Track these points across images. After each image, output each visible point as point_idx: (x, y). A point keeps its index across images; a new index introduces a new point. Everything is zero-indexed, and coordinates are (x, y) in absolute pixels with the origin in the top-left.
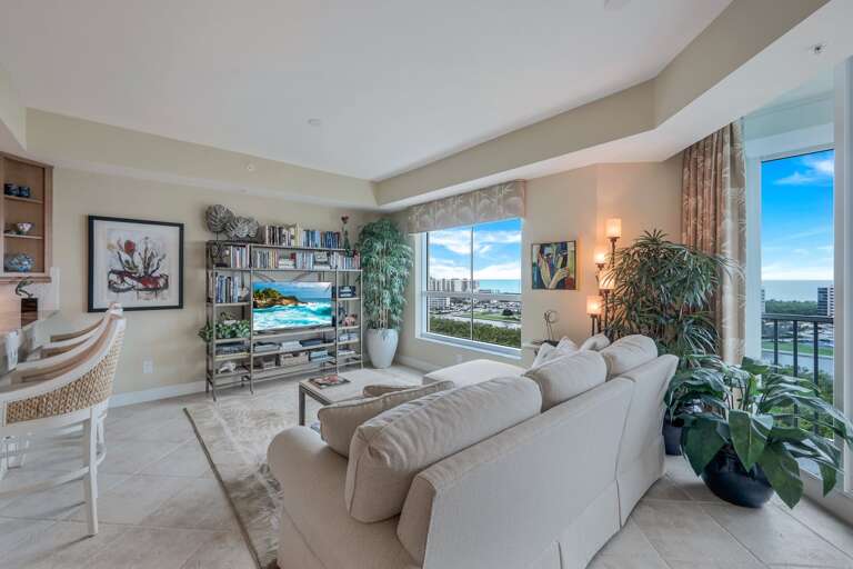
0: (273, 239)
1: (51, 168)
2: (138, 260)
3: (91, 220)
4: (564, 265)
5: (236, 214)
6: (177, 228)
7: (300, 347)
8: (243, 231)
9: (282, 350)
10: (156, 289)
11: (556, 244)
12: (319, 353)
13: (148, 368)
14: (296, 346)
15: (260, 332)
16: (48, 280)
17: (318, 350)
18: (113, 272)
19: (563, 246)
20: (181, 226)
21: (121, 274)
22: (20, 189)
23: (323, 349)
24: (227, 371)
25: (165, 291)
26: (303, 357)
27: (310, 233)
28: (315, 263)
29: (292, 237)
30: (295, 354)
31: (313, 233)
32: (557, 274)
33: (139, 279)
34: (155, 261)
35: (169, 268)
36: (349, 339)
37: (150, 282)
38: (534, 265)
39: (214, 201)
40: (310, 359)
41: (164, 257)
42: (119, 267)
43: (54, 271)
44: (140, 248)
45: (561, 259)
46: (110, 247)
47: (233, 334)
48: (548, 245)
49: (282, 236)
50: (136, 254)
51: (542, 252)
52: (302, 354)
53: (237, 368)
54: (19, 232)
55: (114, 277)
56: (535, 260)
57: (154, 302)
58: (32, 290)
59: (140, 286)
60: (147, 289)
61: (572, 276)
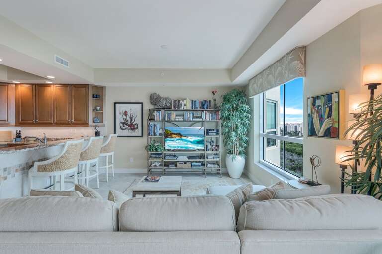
0: (175, 106)
1: (105, 87)
2: (128, 118)
3: (115, 103)
4: (330, 115)
5: (161, 96)
6: (141, 105)
7: (186, 160)
8: (163, 103)
9: (178, 160)
10: (134, 129)
11: (324, 96)
12: (197, 164)
13: (132, 160)
14: (185, 158)
15: (168, 150)
16: (104, 125)
17: (196, 162)
18: (121, 122)
19: (329, 97)
20: (142, 103)
21: (124, 123)
22: (97, 95)
23: (199, 162)
24: (155, 166)
25: (137, 130)
26: (188, 165)
27: (194, 102)
28: (194, 117)
29: (185, 105)
30: (185, 163)
31: (195, 102)
32: (324, 124)
33: (129, 125)
34: (134, 118)
35: (138, 121)
36: (214, 158)
37: (132, 127)
38: (309, 115)
39: (153, 91)
40: (192, 166)
41: (136, 116)
42: (123, 121)
43: (106, 122)
44: (129, 113)
45: (328, 109)
46: (120, 113)
47: (156, 150)
48: (318, 98)
49: (180, 104)
50: (128, 116)
51: (314, 104)
52: (187, 163)
53: (161, 165)
54: (97, 110)
55: (121, 124)
56: (310, 112)
57: (134, 134)
58: (99, 129)
59: (129, 128)
60: (131, 129)
61: (336, 125)
